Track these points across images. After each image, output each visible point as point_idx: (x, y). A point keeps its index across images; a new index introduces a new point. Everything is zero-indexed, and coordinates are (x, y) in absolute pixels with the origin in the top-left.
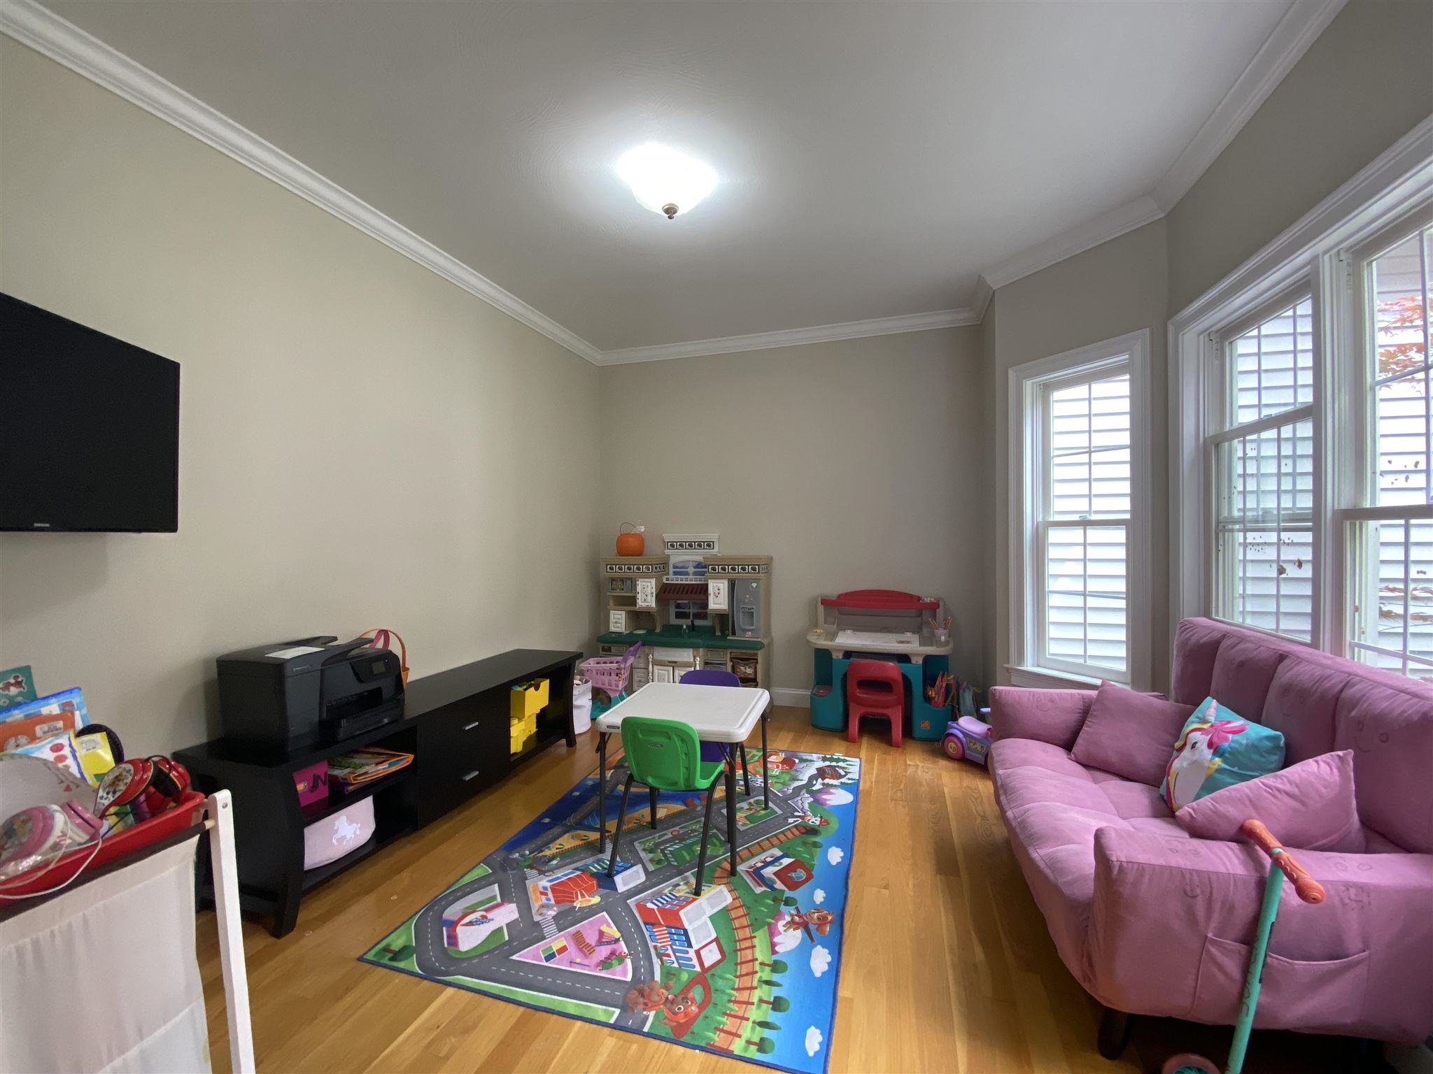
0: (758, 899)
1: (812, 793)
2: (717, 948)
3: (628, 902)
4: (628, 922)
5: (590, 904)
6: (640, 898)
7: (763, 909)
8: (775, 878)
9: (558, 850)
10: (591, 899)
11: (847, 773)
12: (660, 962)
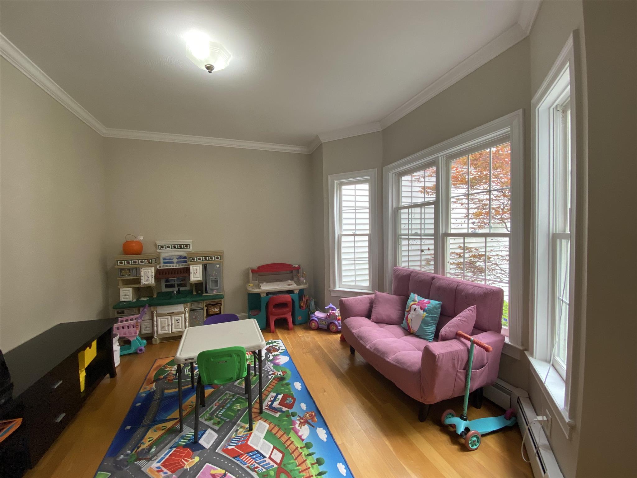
0: (279, 419)
1: (271, 361)
2: (277, 451)
3: (216, 451)
4: (224, 462)
5: (195, 463)
6: (222, 446)
7: (285, 423)
8: (280, 406)
9: (150, 442)
10: (193, 460)
11: (279, 347)
12: (256, 473)
